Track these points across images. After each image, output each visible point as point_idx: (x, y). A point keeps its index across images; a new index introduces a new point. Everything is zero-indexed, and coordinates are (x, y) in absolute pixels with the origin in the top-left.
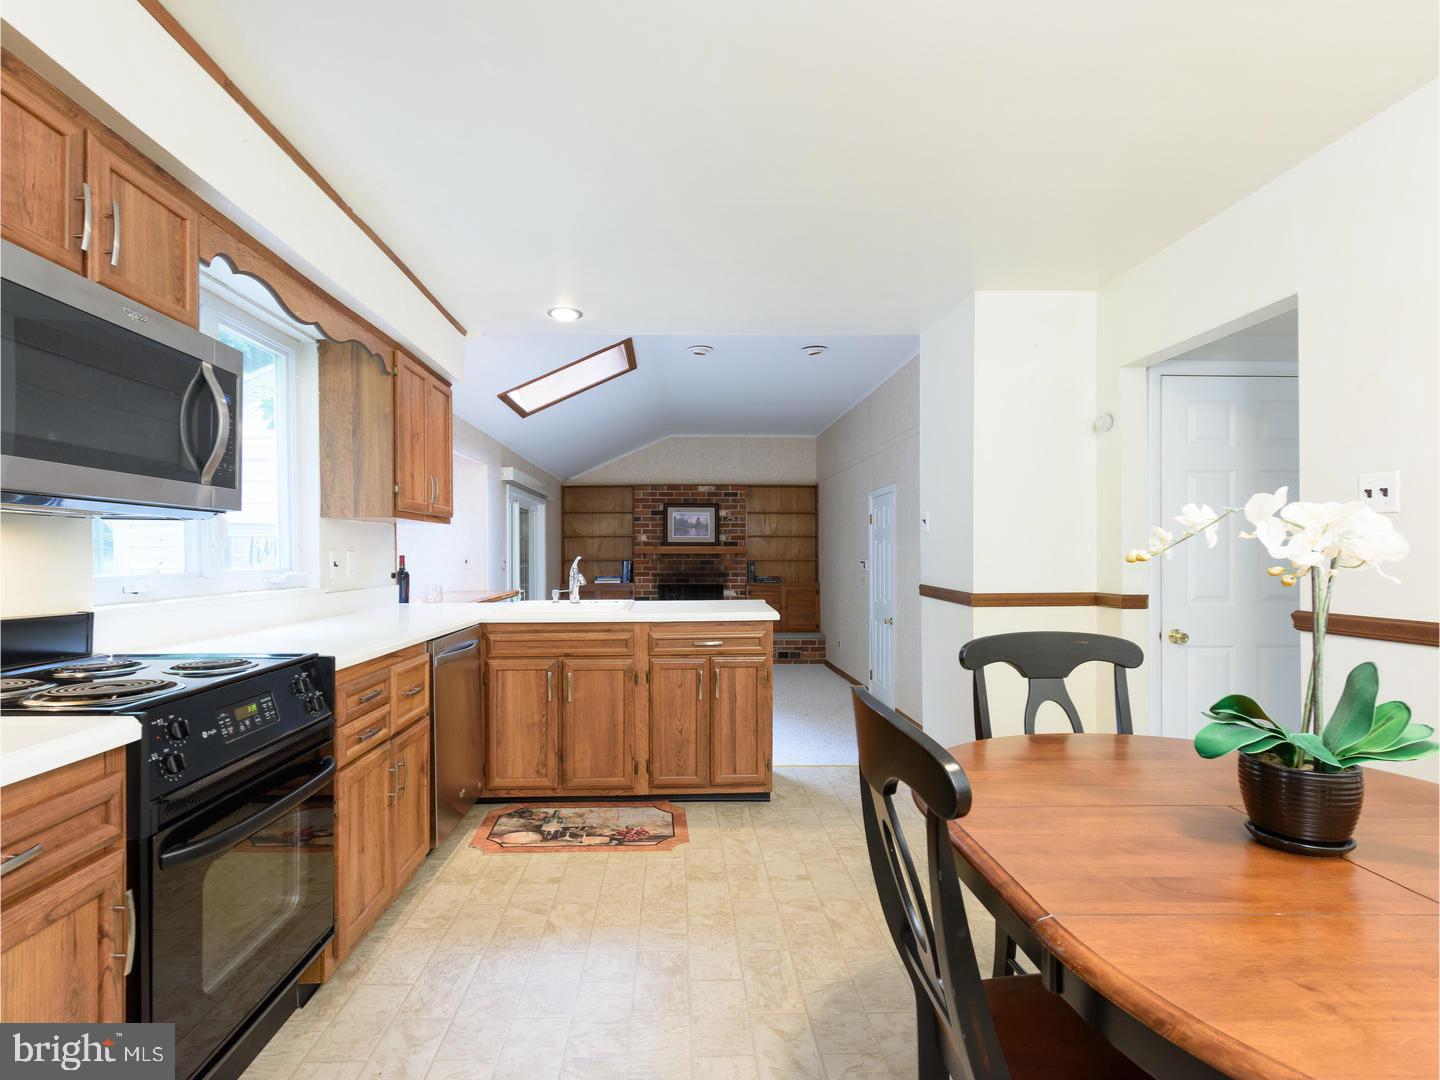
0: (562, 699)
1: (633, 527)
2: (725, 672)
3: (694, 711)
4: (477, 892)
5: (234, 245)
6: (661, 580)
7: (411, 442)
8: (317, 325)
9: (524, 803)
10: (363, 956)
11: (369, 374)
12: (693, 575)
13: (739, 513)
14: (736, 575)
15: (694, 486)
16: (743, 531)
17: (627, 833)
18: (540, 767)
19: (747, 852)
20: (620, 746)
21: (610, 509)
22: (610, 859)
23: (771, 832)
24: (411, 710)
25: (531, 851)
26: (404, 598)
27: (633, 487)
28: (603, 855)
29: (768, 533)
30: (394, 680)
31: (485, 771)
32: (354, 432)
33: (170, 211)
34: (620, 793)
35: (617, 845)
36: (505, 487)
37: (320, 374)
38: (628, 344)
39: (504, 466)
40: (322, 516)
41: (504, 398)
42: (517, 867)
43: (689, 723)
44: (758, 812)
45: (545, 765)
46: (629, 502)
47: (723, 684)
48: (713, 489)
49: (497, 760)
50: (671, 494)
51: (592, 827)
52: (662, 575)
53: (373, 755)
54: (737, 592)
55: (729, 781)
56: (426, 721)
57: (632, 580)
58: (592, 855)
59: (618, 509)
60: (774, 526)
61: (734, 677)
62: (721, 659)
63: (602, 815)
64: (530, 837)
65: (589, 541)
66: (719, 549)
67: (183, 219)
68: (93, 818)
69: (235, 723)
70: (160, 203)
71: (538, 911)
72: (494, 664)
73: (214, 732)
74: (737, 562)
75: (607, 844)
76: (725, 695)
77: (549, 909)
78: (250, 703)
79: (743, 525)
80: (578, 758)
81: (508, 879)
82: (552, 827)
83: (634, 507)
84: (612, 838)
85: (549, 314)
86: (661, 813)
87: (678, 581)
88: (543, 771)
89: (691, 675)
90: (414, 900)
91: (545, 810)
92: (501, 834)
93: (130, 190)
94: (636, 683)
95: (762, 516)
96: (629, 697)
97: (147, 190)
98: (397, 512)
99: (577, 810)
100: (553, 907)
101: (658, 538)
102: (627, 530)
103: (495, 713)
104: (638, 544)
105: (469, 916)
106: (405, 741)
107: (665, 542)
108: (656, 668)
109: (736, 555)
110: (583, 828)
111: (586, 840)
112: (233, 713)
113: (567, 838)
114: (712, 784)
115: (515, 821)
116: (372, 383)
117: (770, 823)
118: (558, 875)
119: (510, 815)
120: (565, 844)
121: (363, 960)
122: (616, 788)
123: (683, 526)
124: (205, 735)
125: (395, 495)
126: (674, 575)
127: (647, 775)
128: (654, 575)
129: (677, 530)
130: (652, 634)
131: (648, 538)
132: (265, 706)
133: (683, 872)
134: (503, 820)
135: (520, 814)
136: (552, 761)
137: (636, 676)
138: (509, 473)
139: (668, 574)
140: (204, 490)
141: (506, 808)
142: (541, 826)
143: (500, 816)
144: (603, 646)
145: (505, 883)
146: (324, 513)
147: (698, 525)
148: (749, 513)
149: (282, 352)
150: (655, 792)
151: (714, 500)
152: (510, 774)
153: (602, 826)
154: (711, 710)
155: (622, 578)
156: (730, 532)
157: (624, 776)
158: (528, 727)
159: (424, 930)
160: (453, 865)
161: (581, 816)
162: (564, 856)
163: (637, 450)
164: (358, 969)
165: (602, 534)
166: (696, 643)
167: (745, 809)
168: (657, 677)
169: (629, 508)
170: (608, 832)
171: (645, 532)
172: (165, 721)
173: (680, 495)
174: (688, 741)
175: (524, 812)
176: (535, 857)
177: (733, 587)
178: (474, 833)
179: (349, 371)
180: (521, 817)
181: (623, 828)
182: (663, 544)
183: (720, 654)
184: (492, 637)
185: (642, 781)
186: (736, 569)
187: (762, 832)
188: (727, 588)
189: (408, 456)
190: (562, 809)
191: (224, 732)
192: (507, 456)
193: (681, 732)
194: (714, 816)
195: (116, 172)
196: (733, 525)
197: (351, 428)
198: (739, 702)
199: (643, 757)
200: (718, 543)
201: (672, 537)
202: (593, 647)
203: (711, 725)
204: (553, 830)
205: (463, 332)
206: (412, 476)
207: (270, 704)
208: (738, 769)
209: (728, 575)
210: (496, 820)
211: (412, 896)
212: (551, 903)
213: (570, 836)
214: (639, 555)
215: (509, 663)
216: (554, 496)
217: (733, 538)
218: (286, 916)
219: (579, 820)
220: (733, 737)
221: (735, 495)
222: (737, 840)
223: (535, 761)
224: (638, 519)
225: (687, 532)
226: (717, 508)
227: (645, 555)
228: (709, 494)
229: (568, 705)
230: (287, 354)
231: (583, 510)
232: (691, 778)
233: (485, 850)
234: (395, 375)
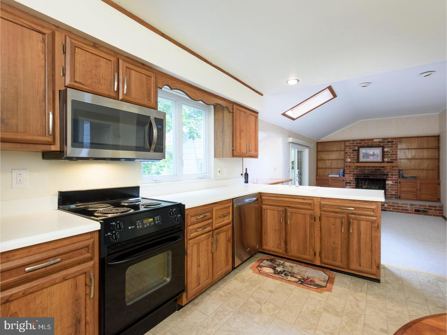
0: (286, 222)
1: (345, 156)
2: (355, 222)
3: (340, 236)
4: (244, 287)
5: (170, 81)
6: (356, 176)
7: (240, 133)
8: (202, 100)
9: (273, 257)
10: (201, 299)
11: (226, 113)
12: (371, 175)
13: (394, 149)
14: (393, 175)
15: (372, 139)
16: (397, 157)
17: (307, 279)
18: (279, 245)
19: (358, 306)
20: (308, 244)
21: (336, 149)
22: (295, 289)
23: (375, 299)
24: (223, 221)
25: (268, 277)
26: (247, 182)
27: (345, 141)
28: (293, 286)
29: (410, 157)
30: (214, 212)
31: (261, 242)
32: (222, 131)
33: (146, 75)
34: (308, 262)
35: (300, 284)
36: (290, 144)
37: (214, 115)
38: (330, 88)
39: (289, 137)
40: (214, 157)
41: (284, 114)
42: (261, 281)
43: (337, 240)
44: (372, 287)
45: (280, 245)
46: (343, 147)
47: (354, 226)
48: (381, 140)
49: (265, 240)
50: (361, 143)
51: (294, 273)
52: (356, 174)
53: (204, 236)
54: (393, 182)
55: (357, 269)
56: (231, 225)
57: (344, 176)
58: (289, 285)
59: (339, 149)
60: (413, 154)
61: (360, 225)
62: (353, 216)
63: (300, 269)
64: (269, 270)
65: (327, 162)
66: (383, 165)
67: (151, 77)
68: (83, 251)
69: (143, 224)
70: (143, 74)
71: (259, 303)
72: (264, 206)
73: (133, 227)
74: (393, 170)
75: (296, 282)
76: (356, 232)
77: (263, 303)
78: (150, 218)
79: (397, 154)
80: (292, 245)
81: (256, 285)
82: (279, 269)
83: (345, 148)
84: (300, 280)
85: (287, 83)
86: (324, 275)
87: (364, 176)
88: (280, 247)
89: (338, 221)
90: (225, 283)
91: (280, 261)
92: (261, 267)
93: (133, 72)
94: (315, 220)
95: (407, 150)
96: (312, 226)
97: (138, 71)
98: (233, 156)
99: (292, 264)
100: (265, 303)
101: (355, 160)
102: (342, 157)
103: (264, 224)
104: (347, 162)
105: (237, 296)
106: (219, 232)
107: (358, 161)
108: (323, 216)
109: (393, 167)
110: (290, 272)
111: (289, 278)
112: (143, 222)
113: (283, 275)
114: (348, 268)
115: (269, 263)
116: (227, 117)
117: (376, 295)
118: (273, 290)
119: (268, 260)
120: (281, 277)
121: (201, 300)
122: (307, 260)
123: (367, 155)
124: (130, 228)
125: (233, 150)
126: (362, 174)
127: (319, 258)
128: (353, 174)
129: (363, 157)
130: (321, 202)
131: (351, 160)
132: (156, 219)
133: (323, 306)
134: (265, 261)
135: (271, 260)
136: (283, 244)
137: (315, 218)
138: (291, 140)
139: (360, 174)
140: (152, 154)
141: (267, 257)
142: (276, 267)
143: (264, 259)
144: (302, 205)
145: (254, 286)
146: (215, 157)
147: (373, 155)
148: (399, 149)
149: (204, 110)
150: (323, 265)
151: (382, 144)
152: (268, 246)
153: (298, 274)
154: (348, 237)
155: (339, 174)
156: (390, 157)
157: (310, 256)
158: (275, 230)
159: (222, 296)
160: (242, 274)
161: (292, 267)
162: (278, 282)
163: (347, 127)
164: (198, 303)
165: (332, 159)
166: (341, 208)
167: (365, 284)
168: (324, 219)
169: (343, 149)
170: (299, 277)
171: (350, 158)
172: (115, 223)
173: (365, 143)
174: (338, 248)
175: (273, 260)
176: (269, 279)
177: (391, 180)
178: (253, 263)
179: (221, 113)
180: (271, 262)
181: (306, 277)
182: (357, 162)
183: (353, 214)
184: (263, 198)
185: (317, 259)
186: (393, 172)
187: (370, 298)
188: (388, 180)
189: (239, 137)
190: (286, 262)
191: (138, 227)
192: (291, 134)
193: (334, 243)
194: (348, 283)
195: (128, 68)
196: (391, 155)
197: (221, 130)
198: (363, 236)
199: (318, 250)
200: (383, 162)
201: (361, 159)
202: (298, 204)
203: (348, 243)
204: (279, 270)
205: (262, 95)
206: (240, 144)
207: (158, 219)
208: (362, 265)
209: (388, 175)
210: (261, 260)
211: (225, 281)
212: (265, 301)
213: (284, 275)
214: (347, 167)
215: (268, 207)
216: (313, 146)
217: (391, 160)
218: (165, 284)
219: (291, 269)
220: (359, 250)
221: (393, 142)
222: (356, 299)
223: (277, 243)
224: (347, 153)
225: (368, 158)
226: (383, 147)
227: (349, 167)
228: (379, 142)
229: (288, 225)
230: (205, 111)
231: (325, 150)
232: (338, 263)
233: (254, 271)
234: (233, 112)
